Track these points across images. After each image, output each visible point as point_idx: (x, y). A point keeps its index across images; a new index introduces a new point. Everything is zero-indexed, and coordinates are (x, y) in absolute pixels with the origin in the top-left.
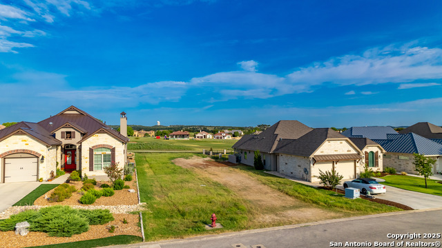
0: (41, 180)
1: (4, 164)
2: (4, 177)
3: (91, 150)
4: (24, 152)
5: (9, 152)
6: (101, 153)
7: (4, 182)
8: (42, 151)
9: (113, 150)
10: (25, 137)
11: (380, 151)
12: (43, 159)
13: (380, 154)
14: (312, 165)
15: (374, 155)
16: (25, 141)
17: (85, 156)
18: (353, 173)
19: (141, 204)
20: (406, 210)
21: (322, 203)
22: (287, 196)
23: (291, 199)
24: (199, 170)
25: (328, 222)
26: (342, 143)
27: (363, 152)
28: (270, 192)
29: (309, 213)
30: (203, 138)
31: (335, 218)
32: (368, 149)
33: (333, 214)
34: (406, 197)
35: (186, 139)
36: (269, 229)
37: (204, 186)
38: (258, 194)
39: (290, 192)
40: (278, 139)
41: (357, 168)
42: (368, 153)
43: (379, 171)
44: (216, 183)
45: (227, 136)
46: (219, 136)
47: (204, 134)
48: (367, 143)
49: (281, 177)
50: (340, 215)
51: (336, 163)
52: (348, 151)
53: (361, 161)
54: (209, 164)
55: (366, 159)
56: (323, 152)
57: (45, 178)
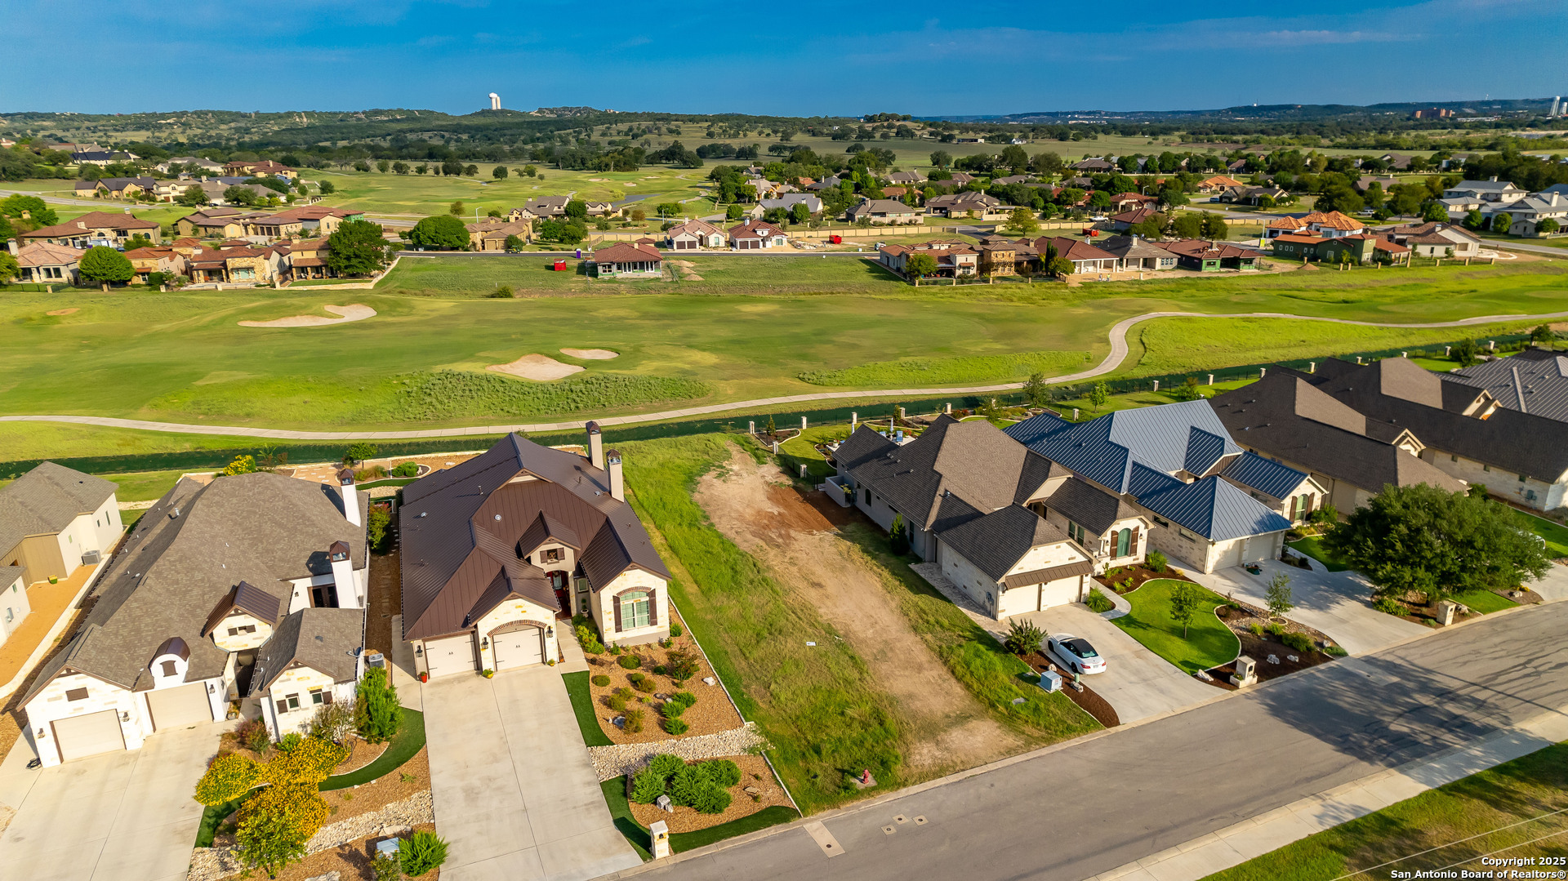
0: (551, 663)
1: (493, 643)
2: (494, 663)
3: (616, 600)
4: (520, 622)
5: (501, 625)
6: (632, 600)
7: (495, 669)
8: (546, 618)
9: (652, 594)
10: (520, 601)
11: (1142, 526)
12: (550, 632)
13: (1143, 532)
15: (1133, 535)
16: (521, 607)
17: (607, 607)
18: (1077, 593)
19: (748, 724)
20: (1108, 726)
21: (1001, 708)
22: (953, 681)
23: (959, 689)
24: (776, 556)
25: (999, 765)
26: (1059, 547)
27: (1108, 533)
28: (926, 666)
29: (980, 738)
30: (698, 244)
31: (1010, 752)
32: (1119, 526)
33: (1010, 740)
34: (1133, 678)
35: (650, 273)
36: (929, 784)
37: (813, 644)
38: (907, 673)
39: (958, 668)
40: (941, 491)
41: (1084, 585)
42: (1117, 533)
43: (1136, 562)
44: (830, 631)
45: (774, 239)
46: (749, 240)
47: (698, 233)
48: (1119, 514)
49: (945, 594)
50: (1019, 743)
51: (1045, 584)
52: (1069, 560)
53: (1102, 549)
54: (785, 512)
55: (1112, 545)
56: (1022, 569)
57: (557, 659)
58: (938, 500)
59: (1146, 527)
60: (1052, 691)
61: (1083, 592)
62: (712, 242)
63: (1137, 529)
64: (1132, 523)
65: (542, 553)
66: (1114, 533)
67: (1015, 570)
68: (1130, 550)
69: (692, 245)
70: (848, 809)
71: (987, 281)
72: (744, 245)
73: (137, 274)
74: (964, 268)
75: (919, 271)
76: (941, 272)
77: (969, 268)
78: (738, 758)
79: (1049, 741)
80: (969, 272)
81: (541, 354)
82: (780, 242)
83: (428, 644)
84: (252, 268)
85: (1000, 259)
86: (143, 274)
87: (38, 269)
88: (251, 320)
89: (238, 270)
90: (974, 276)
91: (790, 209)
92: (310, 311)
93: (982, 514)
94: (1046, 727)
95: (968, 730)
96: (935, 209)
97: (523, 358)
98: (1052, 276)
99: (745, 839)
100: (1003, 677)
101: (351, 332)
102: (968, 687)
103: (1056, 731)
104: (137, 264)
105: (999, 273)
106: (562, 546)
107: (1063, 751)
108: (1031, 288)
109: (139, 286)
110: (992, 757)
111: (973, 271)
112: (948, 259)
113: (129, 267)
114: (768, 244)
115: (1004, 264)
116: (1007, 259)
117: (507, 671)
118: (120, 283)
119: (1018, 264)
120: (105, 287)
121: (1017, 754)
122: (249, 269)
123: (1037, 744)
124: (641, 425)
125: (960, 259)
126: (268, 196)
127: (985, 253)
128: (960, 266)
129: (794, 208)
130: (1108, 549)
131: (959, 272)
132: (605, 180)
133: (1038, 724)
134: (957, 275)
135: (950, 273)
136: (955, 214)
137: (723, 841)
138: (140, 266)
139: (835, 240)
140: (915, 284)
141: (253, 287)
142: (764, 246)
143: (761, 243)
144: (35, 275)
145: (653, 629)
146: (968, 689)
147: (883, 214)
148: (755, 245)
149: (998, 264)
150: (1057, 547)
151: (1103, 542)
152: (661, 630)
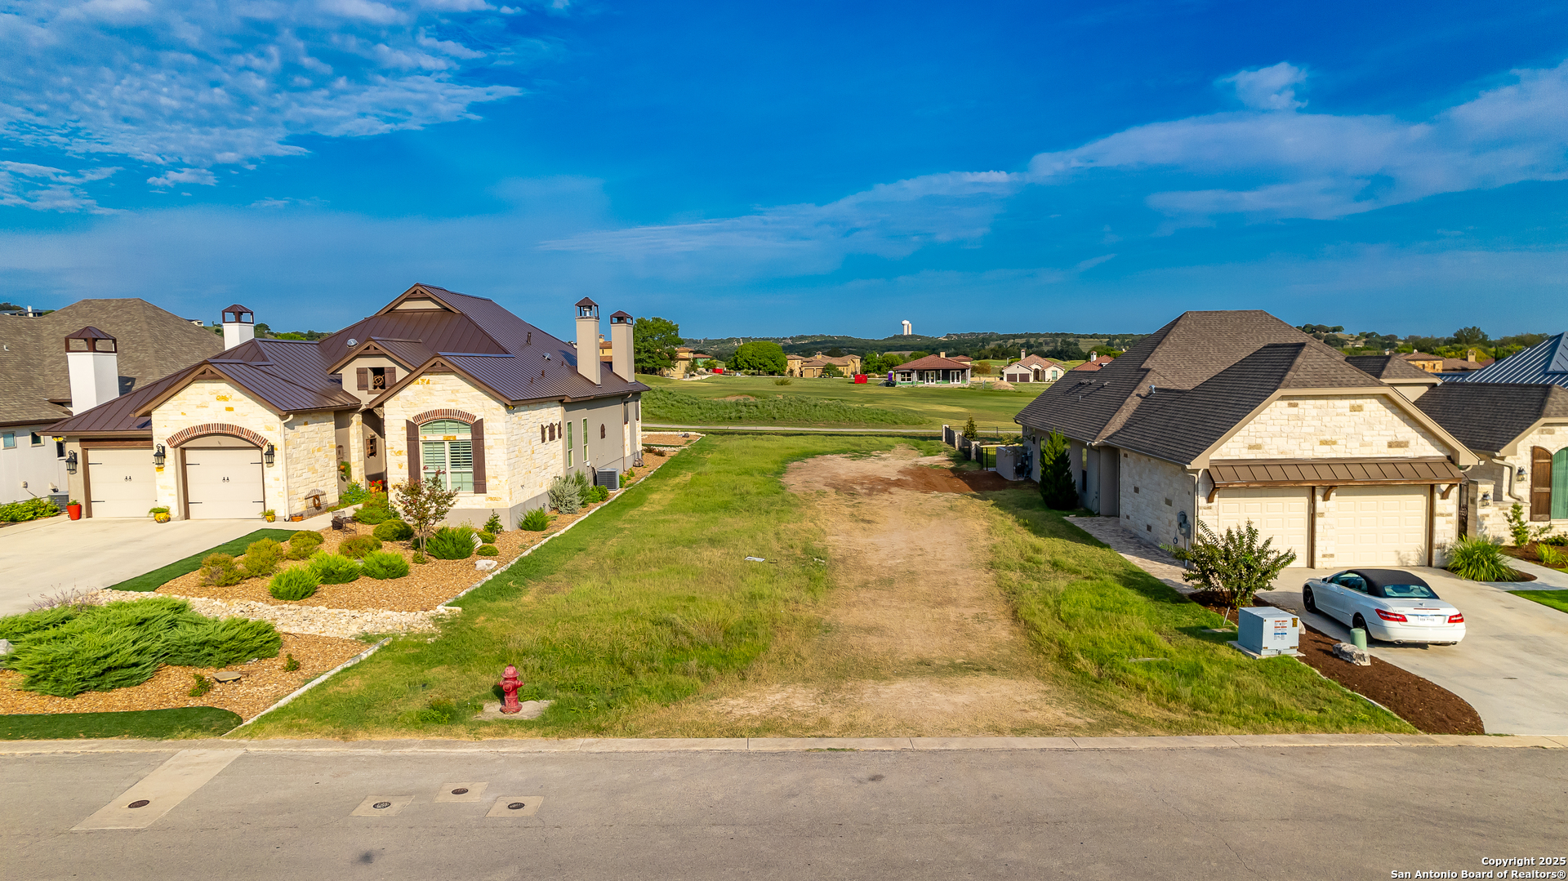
0: (270, 515)
1: (184, 465)
2: (187, 503)
3: (412, 429)
4: (225, 431)
5: (188, 431)
6: (440, 438)
7: (187, 516)
8: (269, 429)
9: (477, 428)
10: (223, 388)
12: (271, 452)
14: (1202, 501)
16: (225, 399)
17: (397, 449)
18: (1420, 541)
19: (441, 610)
20: (1433, 732)
21: (1086, 665)
24: (836, 499)
26: (1359, 408)
27: (1518, 454)
29: (962, 701)
30: (1031, 379)
32: (1553, 437)
34: (1562, 670)
37: (758, 560)
38: (907, 605)
39: (1031, 607)
41: (1438, 520)
42: (1546, 454)
44: (816, 553)
47: (1034, 367)
48: (1551, 409)
50: (1074, 722)
51: (1326, 498)
52: (1390, 445)
53: (1505, 489)
54: (911, 479)
55: (1535, 482)
56: (1257, 447)
57: (282, 512)
58: (1133, 403)
60: (1265, 654)
61: (1437, 540)
65: (361, 372)
66: (1537, 453)
67: (1233, 447)
69: (1024, 378)
78: (319, 640)
83: (94, 455)
95: (944, 685)
102: (1032, 630)
103: (1223, 716)
106: (393, 365)
107: (1215, 751)
121: (1047, 735)
123: (1133, 729)
133: (1173, 698)
150: (1353, 409)
151: (1507, 470)
152: (494, 505)
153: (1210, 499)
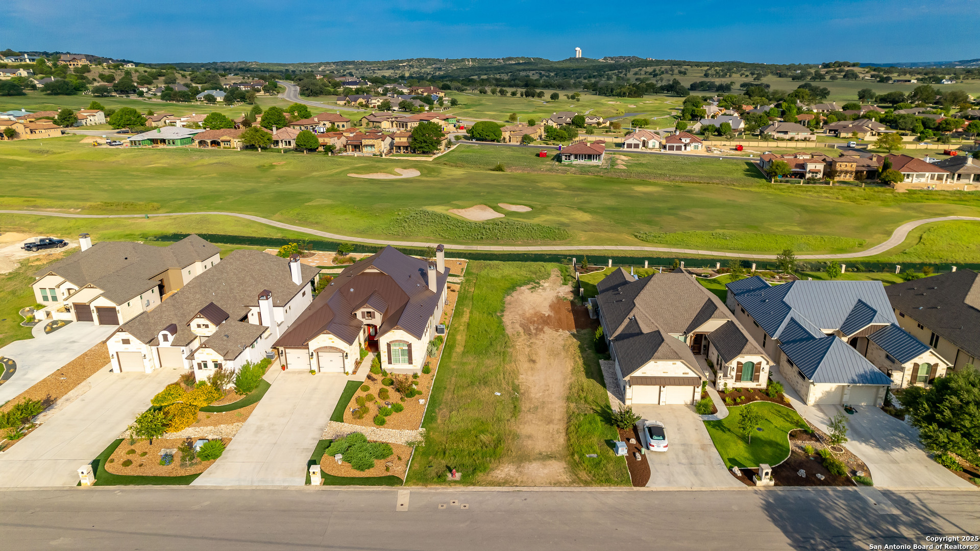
0: (347, 373)
1: (318, 357)
2: (319, 368)
3: (389, 345)
4: (332, 347)
5: (320, 347)
6: (398, 347)
7: (319, 371)
8: (346, 348)
9: (410, 346)
10: (331, 336)
11: (764, 362)
12: (347, 355)
13: (765, 366)
15: (756, 368)
16: (331, 339)
17: (384, 350)
18: (690, 399)
19: (421, 429)
20: (635, 485)
21: (576, 457)
22: (564, 434)
23: (562, 440)
24: (524, 340)
25: (541, 489)
26: (675, 364)
27: (733, 364)
28: (555, 422)
29: (546, 471)
30: (641, 146)
31: (558, 483)
32: (744, 359)
33: (565, 477)
34: (684, 461)
35: (594, 162)
36: (489, 488)
37: (499, 394)
38: (539, 423)
39: (572, 427)
40: (631, 316)
41: (696, 394)
42: (742, 364)
43: (758, 387)
44: (516, 388)
45: (693, 145)
46: (675, 145)
47: (643, 138)
48: (744, 350)
49: (606, 381)
50: (567, 480)
51: (664, 387)
52: (683, 374)
53: (729, 373)
54: (553, 315)
55: (737, 371)
56: (645, 373)
57: (350, 372)
58: (626, 321)
59: (768, 363)
60: (619, 455)
61: (695, 399)
62: (650, 145)
63: (760, 363)
64: (755, 359)
65: (363, 313)
66: (739, 363)
67: (638, 373)
68: (754, 378)
69: (637, 146)
70: (431, 489)
71: (829, 183)
72: (671, 148)
73: (321, 146)
74: (813, 173)
75: (775, 172)
76: (795, 174)
77: (817, 173)
78: (399, 446)
79: (587, 483)
80: (816, 176)
81: (486, 205)
82: (696, 147)
83: (287, 350)
84: (374, 145)
85: (843, 168)
86: (323, 146)
87: (282, 141)
88: (355, 173)
89: (367, 146)
90: (820, 179)
91: (718, 126)
92: (386, 171)
93: (642, 333)
94: (594, 476)
95: (543, 464)
96: (830, 130)
97: (475, 206)
98: (886, 183)
99: (363, 488)
100: (595, 439)
101: (398, 184)
102: (569, 439)
103: (598, 479)
104: (321, 140)
105: (842, 178)
106: (374, 311)
107: (590, 492)
108: (864, 190)
109: (321, 152)
110: (542, 483)
111: (820, 176)
112: (803, 166)
113: (317, 141)
114: (688, 148)
115: (846, 172)
116: (849, 169)
117: (324, 373)
118: (312, 150)
119: (857, 172)
120: (305, 151)
121: (560, 486)
122: (372, 146)
123: (578, 484)
124: (512, 253)
125: (810, 167)
126: (420, 106)
127: (833, 163)
128: (810, 172)
129: (721, 125)
130: (734, 373)
131: (808, 176)
132: (618, 103)
133: (590, 472)
134: (807, 177)
135: (802, 176)
136: (843, 135)
137: (352, 486)
138: (323, 141)
139: (740, 148)
140: (771, 182)
141: (372, 155)
142: (685, 149)
143: (683, 148)
144: (280, 144)
145: (410, 367)
146: (567, 441)
147: (786, 133)
148: (679, 148)
149: (841, 172)
150: (673, 364)
151: (729, 368)
152: (415, 368)
153: (630, 386)
